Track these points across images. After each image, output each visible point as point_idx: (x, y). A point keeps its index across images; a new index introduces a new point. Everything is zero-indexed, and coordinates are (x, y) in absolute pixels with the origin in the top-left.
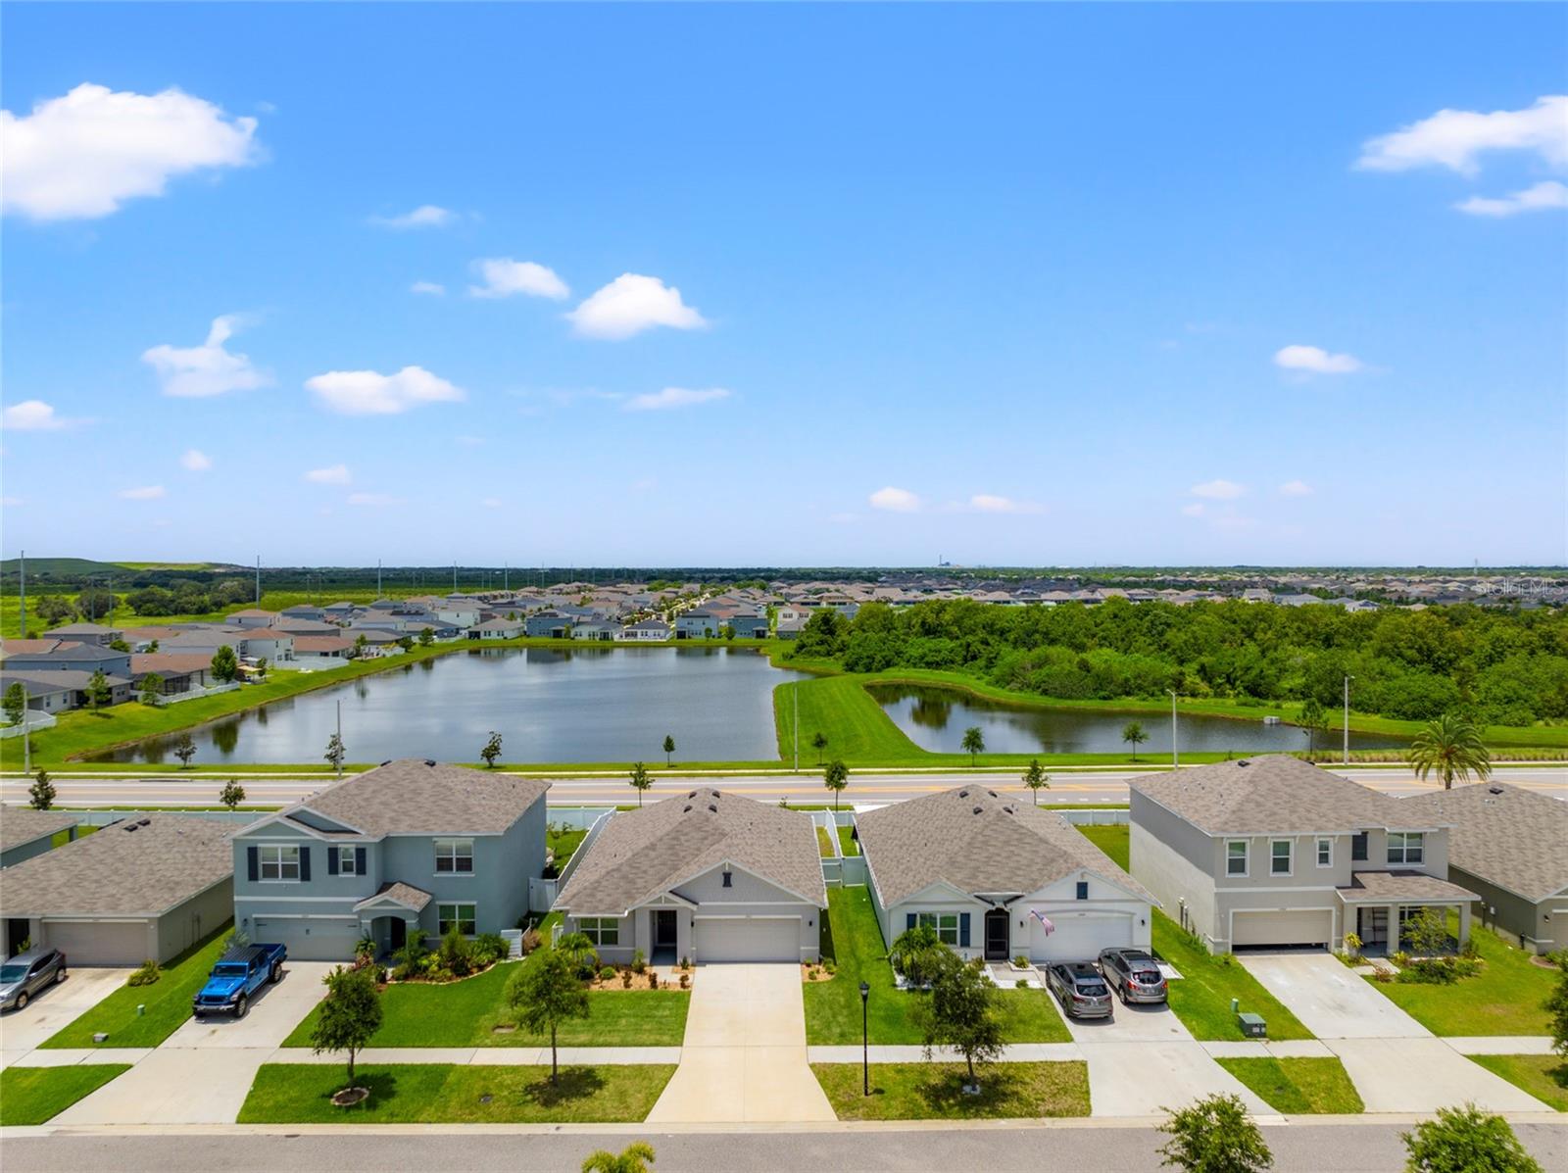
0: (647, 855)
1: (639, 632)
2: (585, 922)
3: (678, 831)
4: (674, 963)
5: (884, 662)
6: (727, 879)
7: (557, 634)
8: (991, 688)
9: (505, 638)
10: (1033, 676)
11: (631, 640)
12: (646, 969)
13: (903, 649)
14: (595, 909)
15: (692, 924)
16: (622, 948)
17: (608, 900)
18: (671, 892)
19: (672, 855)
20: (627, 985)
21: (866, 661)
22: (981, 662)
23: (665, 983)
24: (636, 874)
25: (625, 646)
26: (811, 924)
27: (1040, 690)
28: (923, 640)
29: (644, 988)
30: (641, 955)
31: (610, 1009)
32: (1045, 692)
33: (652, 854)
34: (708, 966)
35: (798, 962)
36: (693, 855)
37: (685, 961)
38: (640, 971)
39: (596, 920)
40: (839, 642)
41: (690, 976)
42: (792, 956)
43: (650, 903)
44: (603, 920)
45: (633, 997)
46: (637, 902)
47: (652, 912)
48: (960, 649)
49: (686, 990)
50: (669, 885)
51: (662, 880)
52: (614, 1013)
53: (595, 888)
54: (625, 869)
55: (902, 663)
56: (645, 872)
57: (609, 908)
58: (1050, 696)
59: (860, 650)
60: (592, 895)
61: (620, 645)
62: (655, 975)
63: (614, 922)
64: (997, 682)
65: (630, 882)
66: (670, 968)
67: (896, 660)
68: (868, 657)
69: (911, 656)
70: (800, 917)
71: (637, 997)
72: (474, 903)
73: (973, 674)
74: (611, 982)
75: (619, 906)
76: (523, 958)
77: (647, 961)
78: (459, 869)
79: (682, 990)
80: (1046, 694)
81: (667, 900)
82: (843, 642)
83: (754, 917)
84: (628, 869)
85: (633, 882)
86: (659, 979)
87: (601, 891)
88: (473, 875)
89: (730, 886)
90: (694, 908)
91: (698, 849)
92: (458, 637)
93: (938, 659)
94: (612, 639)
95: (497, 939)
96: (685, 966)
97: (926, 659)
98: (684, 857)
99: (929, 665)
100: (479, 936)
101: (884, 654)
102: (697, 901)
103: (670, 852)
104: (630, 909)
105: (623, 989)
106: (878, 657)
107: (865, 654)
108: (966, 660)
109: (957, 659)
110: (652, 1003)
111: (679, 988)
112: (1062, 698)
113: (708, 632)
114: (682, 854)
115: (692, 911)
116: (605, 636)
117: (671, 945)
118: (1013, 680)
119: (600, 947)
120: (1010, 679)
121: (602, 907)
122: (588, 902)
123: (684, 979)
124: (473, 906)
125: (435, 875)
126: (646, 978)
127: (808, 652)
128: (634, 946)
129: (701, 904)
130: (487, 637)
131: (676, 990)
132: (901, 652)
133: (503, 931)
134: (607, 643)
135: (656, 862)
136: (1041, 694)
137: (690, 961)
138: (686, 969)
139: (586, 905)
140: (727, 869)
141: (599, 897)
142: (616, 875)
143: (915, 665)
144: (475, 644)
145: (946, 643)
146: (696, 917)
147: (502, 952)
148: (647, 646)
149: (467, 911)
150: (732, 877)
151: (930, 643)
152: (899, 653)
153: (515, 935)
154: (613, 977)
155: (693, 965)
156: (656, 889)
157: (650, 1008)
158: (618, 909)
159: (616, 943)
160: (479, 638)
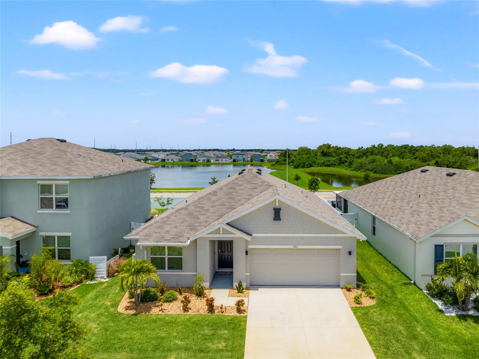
0: (209, 199)
1: (220, 159)
2: (154, 250)
3: (233, 184)
4: (231, 286)
5: (309, 165)
6: (277, 214)
7: (192, 160)
8: (352, 172)
9: (174, 161)
10: (370, 167)
11: (217, 162)
12: (205, 291)
13: (316, 161)
14: (163, 239)
15: (247, 253)
16: (186, 273)
17: (174, 231)
18: (227, 224)
19: (229, 198)
20: (186, 309)
21: (302, 165)
22: (347, 164)
23: (221, 308)
24: (199, 212)
25: (215, 164)
26: (350, 253)
27: (373, 171)
28: (323, 158)
29: (201, 312)
30: (202, 280)
31: (163, 338)
32: (375, 172)
33: (214, 198)
34: (261, 290)
35: (338, 286)
36: (246, 199)
37: (240, 285)
38: (200, 294)
39: (164, 248)
40: (291, 159)
41: (246, 300)
42: (333, 282)
43: (209, 234)
44: (170, 248)
45: (189, 324)
46: (198, 233)
47: (212, 242)
48: (337, 160)
49: (242, 315)
50: (226, 218)
51: (221, 216)
52: (165, 344)
53: (165, 222)
54: (191, 208)
55: (316, 166)
56: (207, 210)
57: (173, 238)
58: (378, 173)
59: (300, 161)
60: (161, 227)
61: (213, 164)
62: (212, 300)
63: (179, 251)
64: (355, 170)
65: (194, 218)
66: (227, 291)
67: (313, 164)
68: (303, 163)
69: (319, 163)
70: (340, 247)
71: (193, 323)
72: (69, 234)
73: (344, 168)
74: (171, 304)
75: (182, 236)
76: (107, 280)
77: (206, 284)
78: (58, 207)
79: (238, 315)
80: (376, 173)
81: (225, 232)
82: (293, 160)
83: (300, 247)
84: (193, 208)
85: (197, 218)
86: (216, 303)
87: (169, 224)
88: (69, 212)
89: (280, 220)
90: (248, 238)
91: (250, 195)
92: (158, 161)
93: (329, 164)
94: (211, 162)
95: (86, 264)
96: (240, 289)
97: (325, 164)
98: (239, 200)
99: (326, 166)
100: (72, 261)
101: (309, 162)
102: (250, 233)
103: (228, 197)
104: (192, 239)
105: (182, 312)
106: (307, 163)
107: (302, 163)
108: (340, 164)
109: (337, 164)
110: (206, 332)
111: (234, 313)
112: (382, 174)
113: (244, 159)
114: (237, 198)
115: (246, 241)
116: (208, 161)
117: (228, 270)
118: (361, 168)
119: (166, 272)
120: (360, 168)
121: (168, 237)
122: (156, 233)
123: (240, 304)
124: (69, 237)
125: (38, 212)
126: (204, 301)
127: (280, 164)
128: (196, 272)
129: (254, 235)
130: (168, 161)
131: (232, 314)
132: (315, 162)
133: (90, 257)
134: (209, 163)
135: (216, 203)
136: (374, 173)
137: (244, 285)
138: (242, 292)
139: (154, 235)
140: (277, 204)
141: (166, 229)
142: (183, 212)
143: (321, 166)
144: (163, 163)
145: (331, 159)
146: (250, 247)
147: (90, 275)
148: (223, 164)
149: (65, 240)
150: (282, 212)
151: (325, 159)
152: (314, 162)
153: (101, 261)
154: (175, 299)
155: (247, 289)
156: (216, 223)
157: (205, 338)
158: (182, 239)
159: (182, 269)
160: (165, 161)
